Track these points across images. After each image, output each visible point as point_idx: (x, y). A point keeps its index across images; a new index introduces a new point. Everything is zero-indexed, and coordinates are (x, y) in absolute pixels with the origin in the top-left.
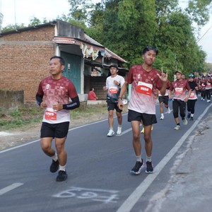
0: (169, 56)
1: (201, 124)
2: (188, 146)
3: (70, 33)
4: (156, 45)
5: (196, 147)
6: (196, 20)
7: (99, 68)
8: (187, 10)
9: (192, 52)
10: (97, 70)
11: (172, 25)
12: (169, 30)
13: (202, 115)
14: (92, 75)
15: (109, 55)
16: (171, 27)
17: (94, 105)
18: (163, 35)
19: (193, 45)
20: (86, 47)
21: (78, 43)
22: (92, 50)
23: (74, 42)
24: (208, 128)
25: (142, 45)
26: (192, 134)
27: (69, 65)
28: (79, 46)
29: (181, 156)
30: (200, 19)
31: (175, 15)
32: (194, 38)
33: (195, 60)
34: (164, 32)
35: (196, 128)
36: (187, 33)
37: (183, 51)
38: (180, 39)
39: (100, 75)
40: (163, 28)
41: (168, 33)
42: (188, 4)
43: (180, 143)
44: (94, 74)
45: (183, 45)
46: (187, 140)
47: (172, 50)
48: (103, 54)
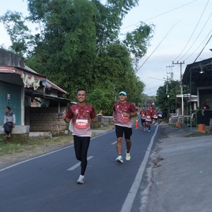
0: (109, 87)
1: (153, 154)
2: (149, 179)
3: (10, 61)
4: (95, 76)
5: (159, 181)
6: (134, 52)
7: (39, 99)
8: (125, 42)
9: (131, 83)
10: (37, 101)
11: (111, 56)
12: (108, 61)
13: (151, 145)
14: (32, 106)
15: (49, 86)
16: (110, 58)
17: (36, 137)
18: (102, 66)
19: (132, 76)
20: (27, 76)
21: (18, 72)
22: (33, 79)
23: (14, 71)
24: (162, 159)
25: (81, 76)
26: (148, 166)
27: (9, 96)
28: (19, 76)
29: (146, 192)
30: (137, 51)
31: (114, 46)
32: (132, 69)
33: (134, 90)
34: (102, 63)
35: (149, 159)
36: (126, 64)
37: (122, 81)
38: (119, 70)
39: (40, 106)
40: (102, 59)
41: (106, 64)
42: (125, 36)
43: (139, 177)
44: (34, 105)
45: (122, 75)
46: (145, 173)
47: (111, 81)
48: (44, 84)
